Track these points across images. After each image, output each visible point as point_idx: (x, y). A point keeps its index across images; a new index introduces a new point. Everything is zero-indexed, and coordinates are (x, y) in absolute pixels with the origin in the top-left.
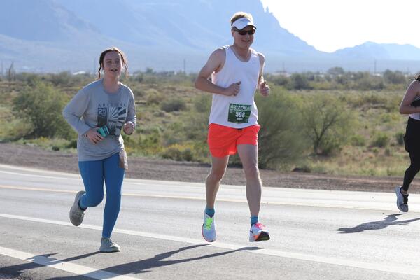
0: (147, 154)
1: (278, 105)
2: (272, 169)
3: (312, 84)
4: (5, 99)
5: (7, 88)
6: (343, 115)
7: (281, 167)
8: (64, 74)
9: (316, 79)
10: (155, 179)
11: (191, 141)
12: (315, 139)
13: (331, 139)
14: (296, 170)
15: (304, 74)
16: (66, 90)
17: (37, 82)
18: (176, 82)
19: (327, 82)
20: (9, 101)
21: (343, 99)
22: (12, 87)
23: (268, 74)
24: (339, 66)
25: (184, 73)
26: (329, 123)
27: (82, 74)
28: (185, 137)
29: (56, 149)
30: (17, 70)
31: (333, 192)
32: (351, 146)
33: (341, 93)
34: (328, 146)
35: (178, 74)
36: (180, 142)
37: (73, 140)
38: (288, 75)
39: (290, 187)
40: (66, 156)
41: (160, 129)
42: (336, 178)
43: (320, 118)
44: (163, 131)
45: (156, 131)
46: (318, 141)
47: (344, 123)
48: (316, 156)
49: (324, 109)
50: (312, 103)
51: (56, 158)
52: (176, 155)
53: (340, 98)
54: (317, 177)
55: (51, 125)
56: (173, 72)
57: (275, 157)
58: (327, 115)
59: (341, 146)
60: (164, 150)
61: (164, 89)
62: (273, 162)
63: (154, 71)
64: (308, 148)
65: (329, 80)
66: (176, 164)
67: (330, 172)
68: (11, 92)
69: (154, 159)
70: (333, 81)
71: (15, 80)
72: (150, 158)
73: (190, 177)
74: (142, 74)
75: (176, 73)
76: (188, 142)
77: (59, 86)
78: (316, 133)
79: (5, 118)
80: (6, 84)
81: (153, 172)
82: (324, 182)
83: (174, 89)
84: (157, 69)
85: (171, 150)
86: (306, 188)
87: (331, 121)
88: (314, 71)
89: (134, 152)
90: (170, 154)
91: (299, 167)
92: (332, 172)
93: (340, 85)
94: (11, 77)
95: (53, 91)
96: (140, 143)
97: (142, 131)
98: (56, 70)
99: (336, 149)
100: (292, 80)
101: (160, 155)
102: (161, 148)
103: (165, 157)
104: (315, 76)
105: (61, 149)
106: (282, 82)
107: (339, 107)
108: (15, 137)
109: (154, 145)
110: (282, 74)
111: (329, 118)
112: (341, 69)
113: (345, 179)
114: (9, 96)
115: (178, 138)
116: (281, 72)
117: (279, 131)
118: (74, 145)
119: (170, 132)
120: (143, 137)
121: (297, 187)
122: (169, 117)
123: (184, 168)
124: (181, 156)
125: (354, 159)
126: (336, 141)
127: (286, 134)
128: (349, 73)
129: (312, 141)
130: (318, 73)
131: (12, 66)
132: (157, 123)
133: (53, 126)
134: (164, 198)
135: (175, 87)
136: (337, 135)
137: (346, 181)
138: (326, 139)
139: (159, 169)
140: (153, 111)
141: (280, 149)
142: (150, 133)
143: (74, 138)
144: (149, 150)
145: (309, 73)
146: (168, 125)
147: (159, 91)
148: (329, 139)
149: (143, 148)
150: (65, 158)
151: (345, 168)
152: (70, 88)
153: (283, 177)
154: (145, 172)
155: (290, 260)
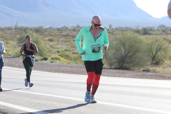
0: (77, 63)
1: (136, 42)
2: (133, 70)
3: (151, 32)
4: (14, 38)
5: (14, 33)
6: (165, 46)
7: (137, 69)
8: (40, 27)
9: (153, 30)
12: (152, 57)
13: (160, 57)
14: (144, 71)
15: (147, 28)
16: (41, 34)
17: (28, 31)
19: (158, 31)
20: (15, 39)
21: (165, 39)
22: (17, 33)
23: (131, 28)
24: (163, 24)
26: (158, 50)
27: (48, 28)
30: (19, 25)
31: (160, 80)
32: (168, 60)
33: (164, 36)
34: (158, 60)
37: (44, 57)
38: (140, 28)
39: (141, 78)
40: (41, 64)
42: (162, 75)
43: (154, 48)
46: (153, 58)
47: (165, 50)
48: (153, 65)
49: (156, 44)
50: (151, 41)
51: (36, 65)
53: (164, 39)
54: (153, 74)
57: (134, 65)
58: (158, 46)
59: (164, 60)
62: (133, 67)
63: (80, 26)
64: (149, 61)
65: (158, 30)
67: (159, 72)
68: (16, 35)
69: (80, 65)
70: (160, 31)
71: (18, 30)
72: (78, 65)
74: (75, 28)
77: (38, 33)
78: (153, 54)
79: (14, 47)
80: (14, 31)
81: (80, 71)
82: (156, 76)
84: (82, 25)
86: (148, 79)
87: (159, 49)
88: (152, 26)
89: (71, 62)
91: (145, 69)
92: (160, 72)
93: (164, 33)
94: (16, 28)
95: (35, 35)
96: (74, 58)
98: (37, 26)
99: (162, 61)
100: (142, 30)
104: (152, 29)
105: (39, 61)
106: (138, 31)
107: (163, 43)
108: (18, 55)
109: (80, 59)
110: (138, 28)
111: (158, 48)
112: (164, 25)
113: (166, 75)
114: (15, 37)
116: (137, 27)
117: (136, 53)
118: (46, 59)
120: (76, 56)
121: (144, 78)
125: (169, 66)
126: (162, 58)
127: (139, 55)
128: (168, 28)
129: (151, 58)
130: (154, 27)
131: (17, 24)
136: (162, 55)
137: (166, 76)
138: (157, 57)
139: (82, 70)
141: (136, 61)
143: (44, 56)
144: (77, 61)
145: (149, 27)
148: (159, 57)
149: (75, 61)
150: (41, 65)
151: (166, 70)
152: (43, 34)
153: (138, 74)
154: (76, 71)
155: (141, 111)
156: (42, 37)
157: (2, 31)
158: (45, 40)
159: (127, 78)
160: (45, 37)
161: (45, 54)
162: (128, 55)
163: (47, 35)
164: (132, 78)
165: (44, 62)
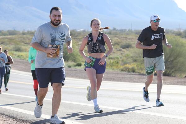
0: (113, 69)
1: (177, 45)
2: (174, 76)
7: (178, 75)
10: (117, 81)
11: (135, 63)
16: (74, 38)
18: (127, 34)
23: (172, 30)
25: (131, 30)
27: (82, 31)
28: (132, 61)
29: (70, 67)
35: (128, 30)
36: (130, 63)
37: (78, 62)
38: (182, 31)
39: (183, 85)
40: (75, 70)
41: (120, 57)
44: (121, 58)
45: (117, 58)
51: (69, 71)
52: (127, 70)
55: (67, 55)
56: (126, 29)
57: (176, 71)
60: (122, 67)
61: (122, 37)
62: (174, 73)
63: (117, 29)
66: (128, 74)
69: (117, 72)
72: (115, 71)
73: (134, 80)
74: (111, 30)
75: (127, 30)
76: (133, 63)
81: (117, 78)
83: (126, 38)
84: (118, 28)
85: (125, 67)
90: (125, 69)
96: (110, 64)
97: (111, 58)
100: (184, 33)
101: (120, 70)
102: (120, 66)
103: (122, 70)
105: (72, 67)
106: (179, 34)
109: (117, 65)
110: (179, 30)
115: (128, 61)
116: (178, 29)
117: (178, 58)
118: (79, 65)
119: (125, 58)
120: (112, 61)
122: (124, 51)
123: (131, 76)
124: (130, 70)
127: (181, 59)
132: (118, 54)
133: (68, 56)
134: (121, 90)
135: (127, 36)
139: (119, 76)
140: (116, 49)
141: (178, 67)
142: (115, 59)
143: (78, 61)
144: (114, 67)
146: (124, 55)
147: (120, 39)
149: (112, 66)
152: (76, 37)
153: (180, 80)
154: (113, 78)
155: (183, 121)
156: (76, 41)
157: (32, 35)
158: (78, 44)
159: (167, 84)
160: (78, 41)
161: (78, 59)
162: (169, 60)
163: (81, 38)
164: (173, 84)
165: (78, 68)
